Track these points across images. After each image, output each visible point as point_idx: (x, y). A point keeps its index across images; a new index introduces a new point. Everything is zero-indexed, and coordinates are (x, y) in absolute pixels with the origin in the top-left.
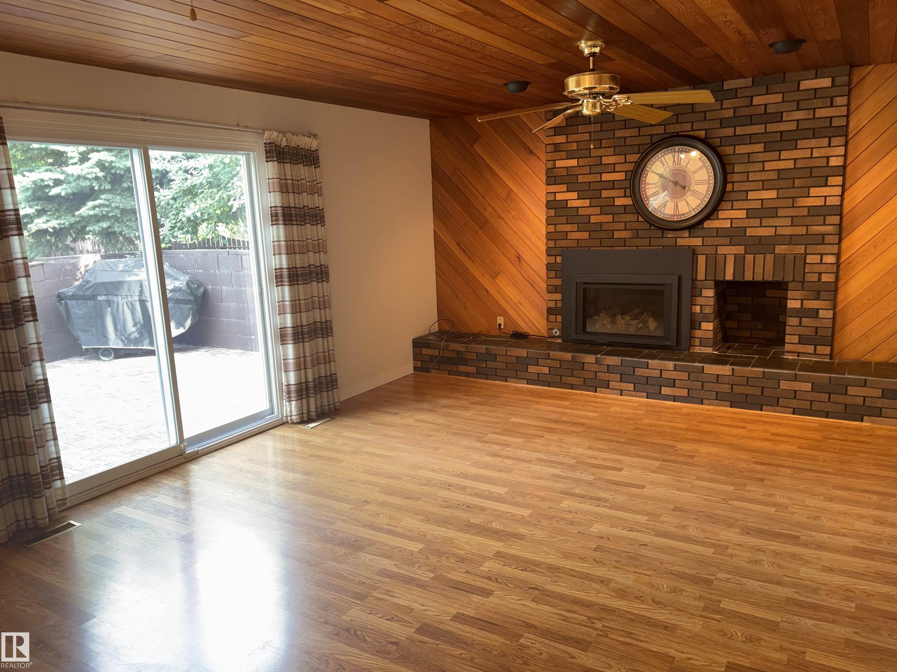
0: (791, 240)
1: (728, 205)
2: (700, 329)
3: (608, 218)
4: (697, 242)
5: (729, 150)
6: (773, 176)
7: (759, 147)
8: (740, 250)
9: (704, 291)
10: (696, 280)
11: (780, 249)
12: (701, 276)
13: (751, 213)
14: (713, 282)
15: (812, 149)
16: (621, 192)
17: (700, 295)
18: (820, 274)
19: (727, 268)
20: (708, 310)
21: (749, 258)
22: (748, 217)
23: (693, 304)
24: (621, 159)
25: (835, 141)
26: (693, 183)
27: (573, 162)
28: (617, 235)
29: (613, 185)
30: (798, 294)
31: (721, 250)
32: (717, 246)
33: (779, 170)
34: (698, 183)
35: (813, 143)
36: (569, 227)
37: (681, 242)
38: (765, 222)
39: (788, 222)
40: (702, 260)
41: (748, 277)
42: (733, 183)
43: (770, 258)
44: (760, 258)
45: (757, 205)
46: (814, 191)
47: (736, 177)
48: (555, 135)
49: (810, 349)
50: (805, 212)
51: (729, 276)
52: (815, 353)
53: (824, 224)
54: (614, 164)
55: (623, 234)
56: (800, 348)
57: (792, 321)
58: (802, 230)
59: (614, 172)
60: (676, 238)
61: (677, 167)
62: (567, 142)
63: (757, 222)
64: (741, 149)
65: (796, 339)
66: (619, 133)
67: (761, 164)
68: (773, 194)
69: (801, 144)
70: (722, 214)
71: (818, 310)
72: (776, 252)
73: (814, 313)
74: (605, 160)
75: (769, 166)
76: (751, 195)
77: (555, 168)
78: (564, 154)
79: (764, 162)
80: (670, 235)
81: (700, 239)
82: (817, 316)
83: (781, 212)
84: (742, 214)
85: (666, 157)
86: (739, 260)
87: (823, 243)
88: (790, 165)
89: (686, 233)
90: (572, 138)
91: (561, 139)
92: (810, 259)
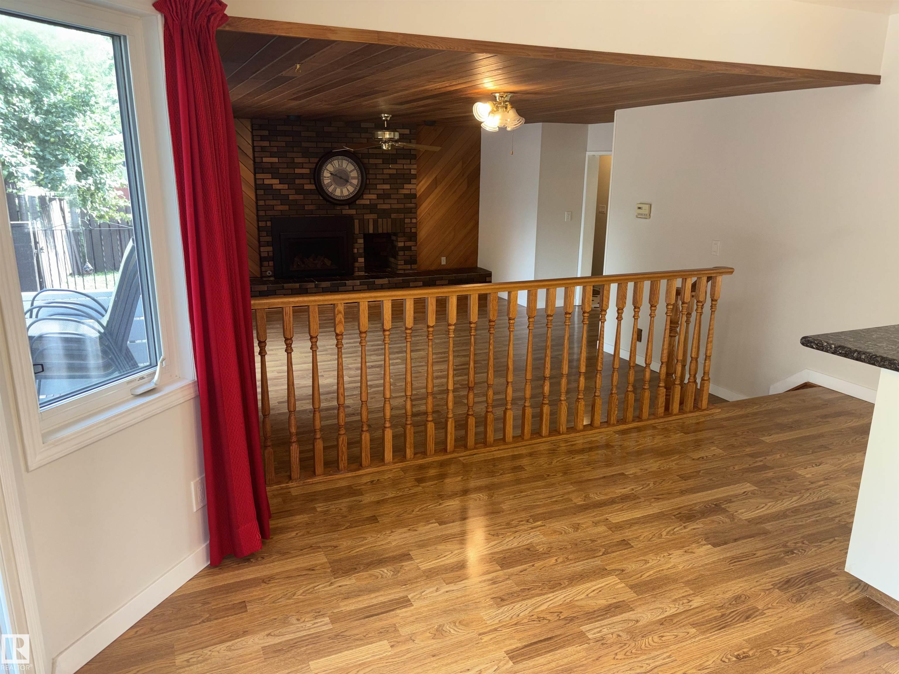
0: (398, 211)
1: (368, 191)
2: (358, 262)
3: (301, 197)
4: (353, 212)
5: (366, 161)
6: (388, 176)
7: (380, 161)
8: (374, 216)
9: (358, 240)
10: (354, 234)
11: (393, 216)
12: (357, 231)
13: (379, 196)
14: (362, 235)
15: (403, 164)
16: (308, 181)
17: (357, 243)
18: (411, 228)
19: (370, 226)
20: (361, 251)
21: (380, 220)
22: (378, 199)
23: (353, 248)
24: (307, 160)
25: (413, 161)
26: (350, 178)
27: (276, 160)
28: (306, 207)
29: (302, 176)
30: (403, 239)
31: (366, 217)
32: (363, 214)
33: (390, 174)
34: (354, 178)
35: (404, 161)
36: (275, 202)
37: (344, 212)
38: (387, 201)
39: (396, 201)
40: (356, 222)
41: (380, 231)
42: (369, 179)
43: (389, 220)
44: (385, 220)
45: (381, 192)
46: (406, 186)
47: (370, 176)
48: (261, 141)
49: (409, 267)
50: (403, 197)
51: (371, 231)
52: (411, 269)
53: (411, 203)
54: (302, 163)
55: (311, 207)
56: (405, 267)
57: (401, 253)
58: (402, 206)
59: (303, 168)
60: (342, 209)
61: (340, 168)
62: (270, 146)
63: (381, 201)
64: (372, 161)
65: (402, 262)
66: (304, 144)
67: (381, 170)
68: (387, 187)
69: (399, 161)
70: (365, 196)
71: (411, 247)
72: (392, 217)
73: (409, 248)
74: (296, 160)
75: (386, 171)
76: (379, 187)
77: (262, 162)
78: (268, 154)
79: (383, 169)
80: (338, 208)
81: (355, 210)
82: (411, 250)
83: (392, 196)
84: (374, 197)
85: (334, 162)
86: (375, 222)
87: (411, 213)
88: (394, 172)
89: (347, 207)
90: (273, 144)
91: (266, 144)
92: (407, 221)
